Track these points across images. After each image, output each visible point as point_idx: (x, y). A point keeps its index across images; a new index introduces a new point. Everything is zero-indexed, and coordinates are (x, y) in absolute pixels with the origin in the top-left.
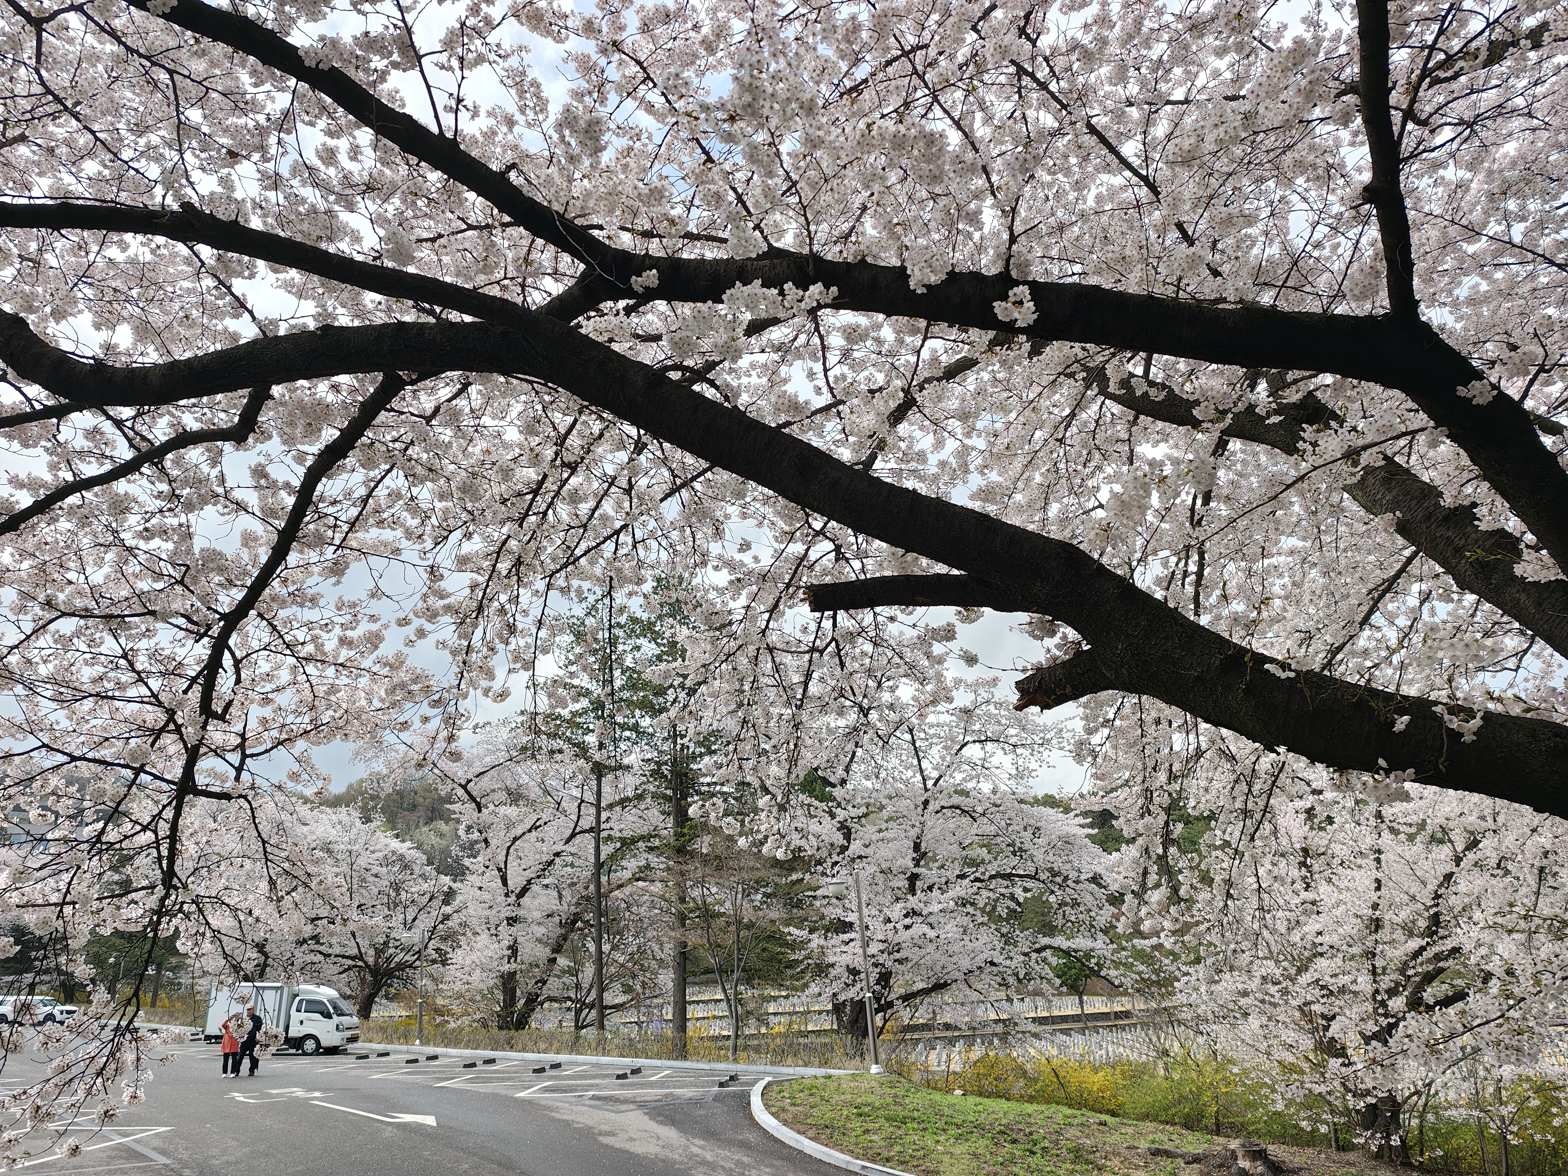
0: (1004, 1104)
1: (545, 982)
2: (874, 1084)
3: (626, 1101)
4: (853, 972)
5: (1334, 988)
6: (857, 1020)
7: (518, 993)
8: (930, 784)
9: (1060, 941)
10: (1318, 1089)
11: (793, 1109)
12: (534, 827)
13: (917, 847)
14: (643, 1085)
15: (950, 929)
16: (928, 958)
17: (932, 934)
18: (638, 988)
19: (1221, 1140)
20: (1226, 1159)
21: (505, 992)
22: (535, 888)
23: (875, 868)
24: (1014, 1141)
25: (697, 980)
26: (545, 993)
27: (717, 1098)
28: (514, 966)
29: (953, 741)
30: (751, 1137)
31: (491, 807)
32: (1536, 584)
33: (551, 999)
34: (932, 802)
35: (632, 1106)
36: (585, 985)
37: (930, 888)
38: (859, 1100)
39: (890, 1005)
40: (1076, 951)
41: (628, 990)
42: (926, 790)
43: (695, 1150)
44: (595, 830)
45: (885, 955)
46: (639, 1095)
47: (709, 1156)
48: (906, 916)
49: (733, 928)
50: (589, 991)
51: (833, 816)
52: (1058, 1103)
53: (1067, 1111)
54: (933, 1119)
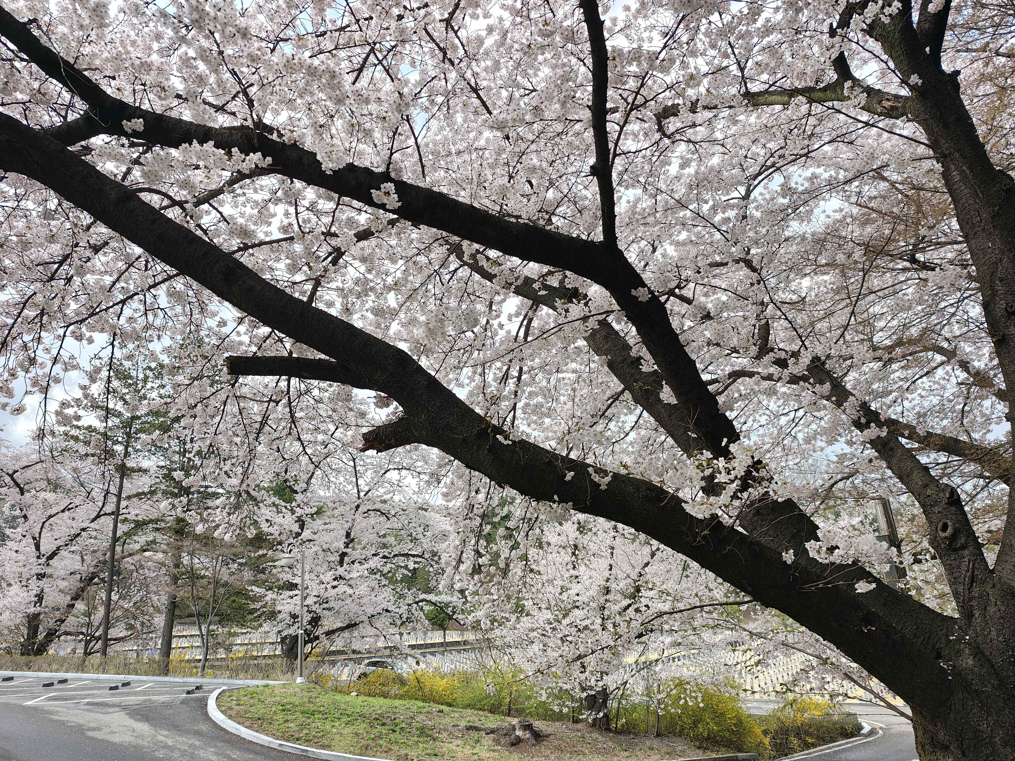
0: (381, 701)
1: (63, 621)
2: (297, 690)
3: (113, 705)
4: (294, 616)
5: (581, 627)
6: (292, 648)
7: (41, 628)
8: (362, 494)
9: (432, 597)
10: (565, 687)
11: (238, 707)
12: (67, 509)
13: (348, 535)
14: (128, 694)
15: (362, 589)
16: (346, 607)
17: (350, 591)
18: (138, 626)
19: (509, 719)
20: (509, 730)
21: (29, 628)
22: (63, 553)
23: (318, 548)
24: (384, 724)
25: (183, 621)
26: (63, 628)
27: (183, 702)
28: (39, 609)
29: (380, 467)
30: (204, 727)
31: (33, 492)
32: (669, 404)
33: (66, 633)
34: (361, 506)
35: (117, 709)
36: (96, 624)
37: (353, 562)
38: (285, 701)
39: (317, 638)
40: (440, 603)
41: (131, 627)
42: (359, 498)
43: (160, 738)
44: (116, 513)
45: (317, 605)
46: (125, 701)
47: (170, 742)
48: (334, 580)
49: (212, 586)
50: (98, 628)
51: (293, 512)
52: (416, 699)
53: (420, 704)
54: (333, 712)
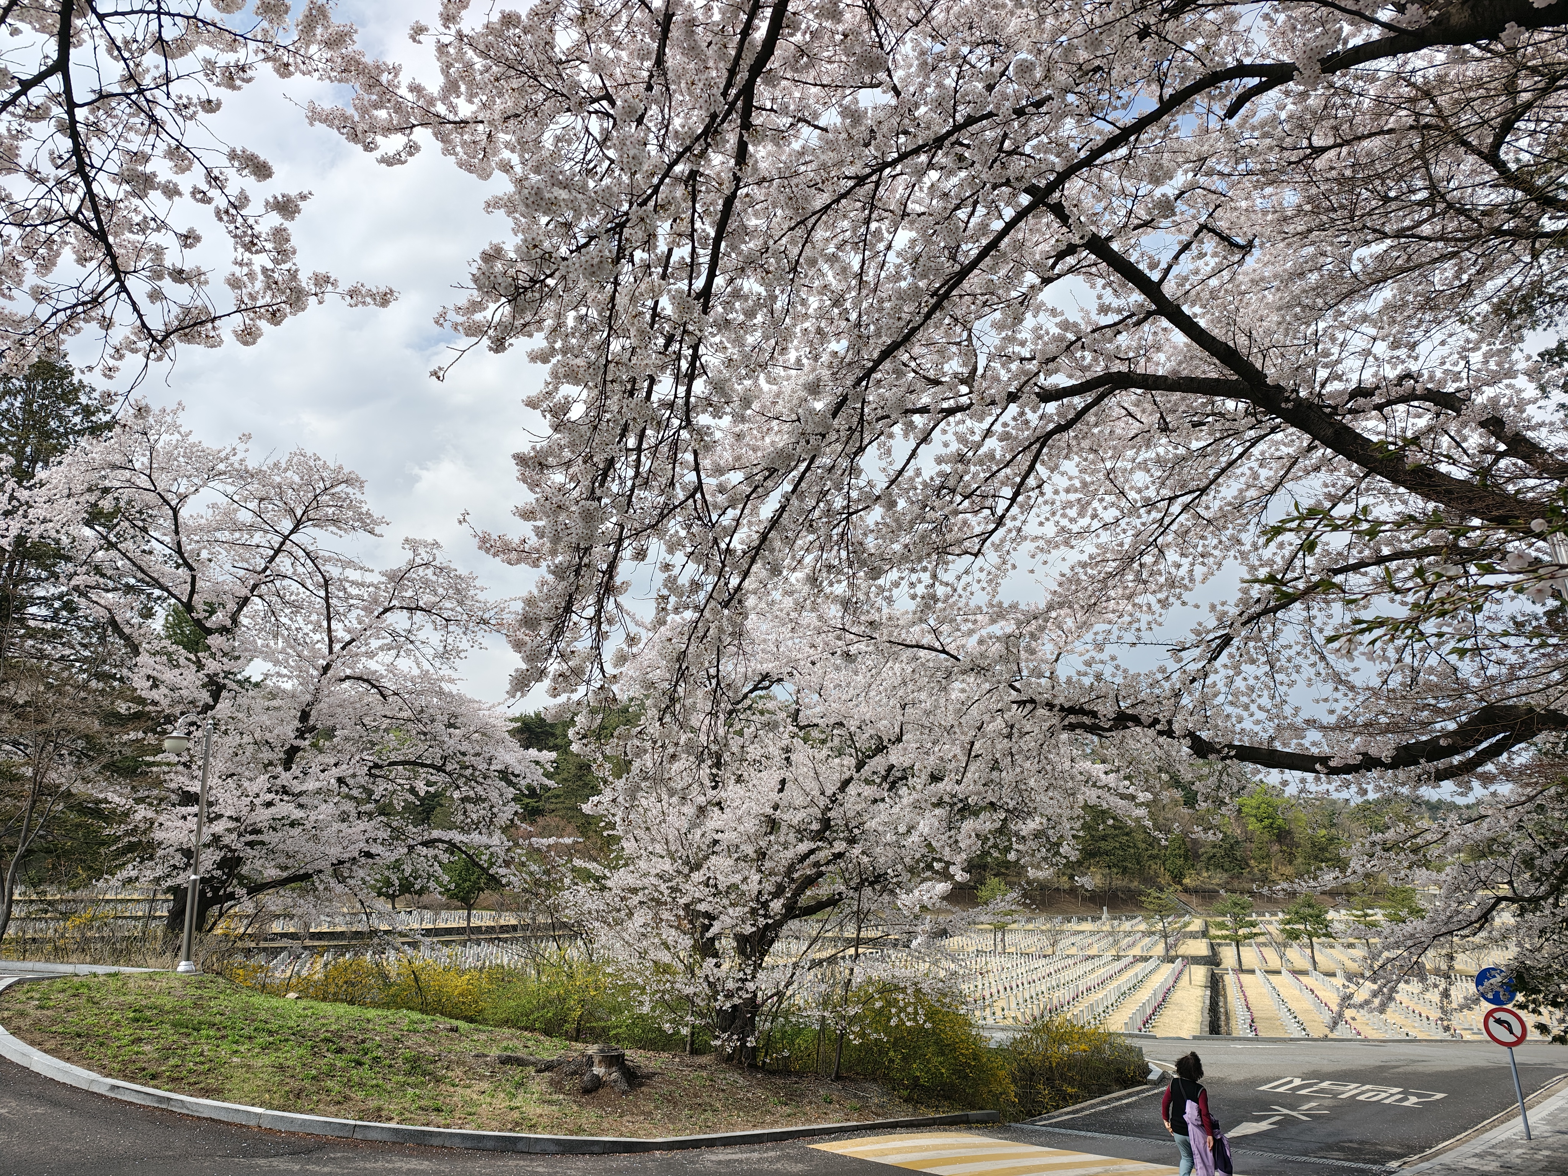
0: (342, 1008)
2: (177, 984)
8: (337, 647)
9: (453, 836)
10: (686, 990)
11: (38, 1012)
13: (305, 716)
15: (325, 811)
17: (300, 814)
19: (579, 1046)
20: (581, 1065)
24: (340, 1051)
29: (376, 603)
34: (334, 668)
38: (144, 1003)
42: (331, 654)
45: (234, 836)
48: (270, 791)
52: (409, 1008)
53: (416, 1016)
54: (239, 1025)
